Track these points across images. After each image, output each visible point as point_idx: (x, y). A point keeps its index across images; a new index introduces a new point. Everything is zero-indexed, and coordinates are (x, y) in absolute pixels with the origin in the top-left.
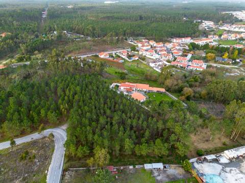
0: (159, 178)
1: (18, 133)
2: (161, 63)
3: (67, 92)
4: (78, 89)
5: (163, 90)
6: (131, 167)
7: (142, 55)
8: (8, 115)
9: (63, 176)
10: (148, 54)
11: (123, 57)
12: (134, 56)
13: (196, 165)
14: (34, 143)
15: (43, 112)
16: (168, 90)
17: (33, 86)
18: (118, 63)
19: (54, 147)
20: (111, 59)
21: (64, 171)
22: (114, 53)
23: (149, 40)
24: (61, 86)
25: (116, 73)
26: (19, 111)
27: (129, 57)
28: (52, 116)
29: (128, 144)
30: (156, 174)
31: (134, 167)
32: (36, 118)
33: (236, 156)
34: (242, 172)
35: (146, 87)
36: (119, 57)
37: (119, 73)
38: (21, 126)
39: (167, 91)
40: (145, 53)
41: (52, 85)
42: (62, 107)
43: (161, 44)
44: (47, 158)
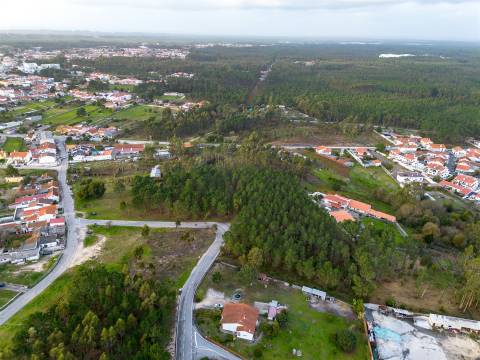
0: (314, 306)
1: (184, 216)
2: (418, 179)
3: (248, 187)
4: (262, 186)
5: (392, 219)
6: (287, 284)
7: (391, 160)
8: (181, 196)
9: (213, 265)
10: (402, 161)
11: (356, 158)
12: (375, 159)
13: (375, 314)
14: (197, 231)
15: (214, 201)
16: (401, 221)
17: (213, 172)
18: (342, 166)
19: (214, 239)
20: (333, 157)
21: (216, 261)
22: (343, 148)
23: (424, 136)
24: (243, 178)
25: (330, 179)
26: (192, 194)
27: (366, 159)
28: (221, 208)
29: (290, 256)
30: (313, 300)
31: (291, 285)
32: (206, 205)
33: (446, 327)
34: (440, 345)
35: (365, 209)
36: (349, 156)
37: (334, 180)
38: (189, 210)
39: (399, 221)
40: (398, 158)
41: (234, 175)
42: (235, 201)
43: (442, 148)
44: (204, 247)
